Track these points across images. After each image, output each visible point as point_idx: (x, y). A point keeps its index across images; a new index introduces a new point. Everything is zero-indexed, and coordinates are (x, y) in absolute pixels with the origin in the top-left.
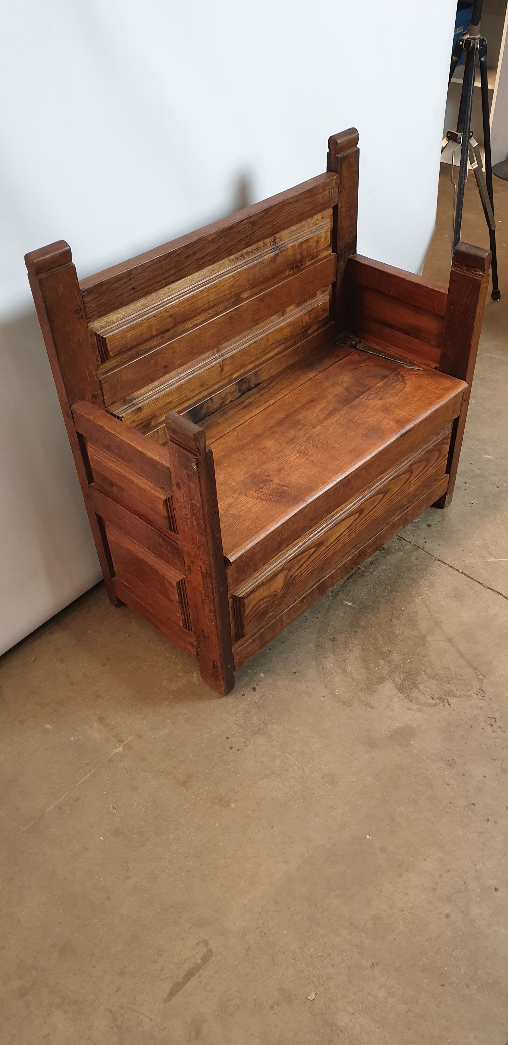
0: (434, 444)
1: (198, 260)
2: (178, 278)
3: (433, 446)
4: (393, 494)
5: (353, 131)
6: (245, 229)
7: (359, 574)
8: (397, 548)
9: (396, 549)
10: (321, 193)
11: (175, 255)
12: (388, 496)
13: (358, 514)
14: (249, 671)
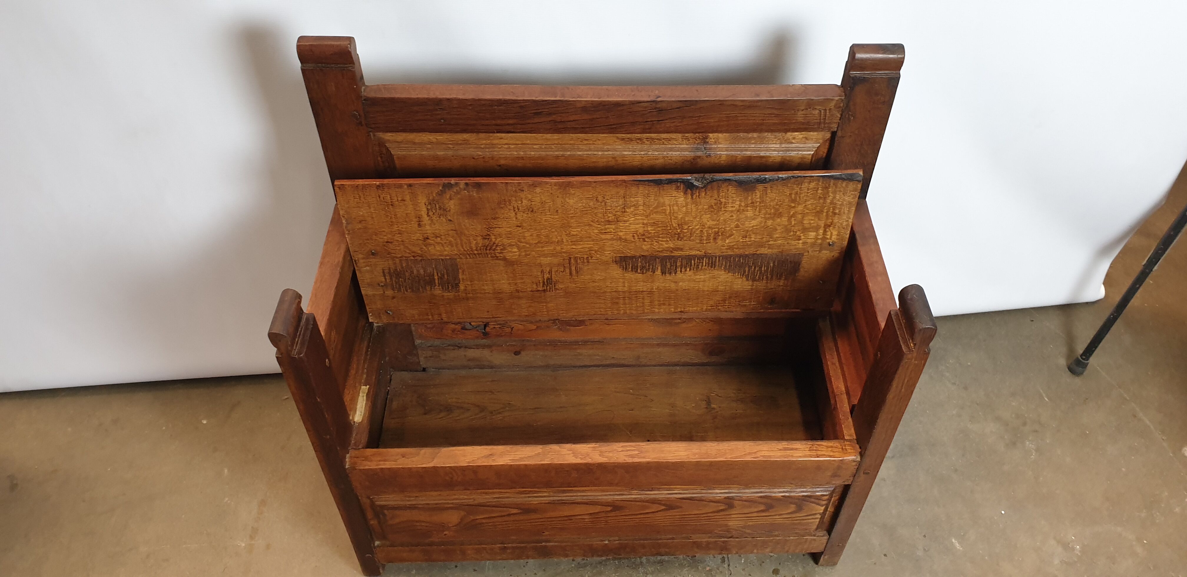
0: (787, 494)
1: (555, 122)
2: (518, 131)
3: (782, 496)
4: (687, 513)
5: (899, 48)
6: (644, 112)
7: (634, 563)
8: (708, 568)
9: (705, 568)
10: (803, 110)
11: (515, 105)
12: (678, 512)
13: (609, 509)
14: (414, 572)
